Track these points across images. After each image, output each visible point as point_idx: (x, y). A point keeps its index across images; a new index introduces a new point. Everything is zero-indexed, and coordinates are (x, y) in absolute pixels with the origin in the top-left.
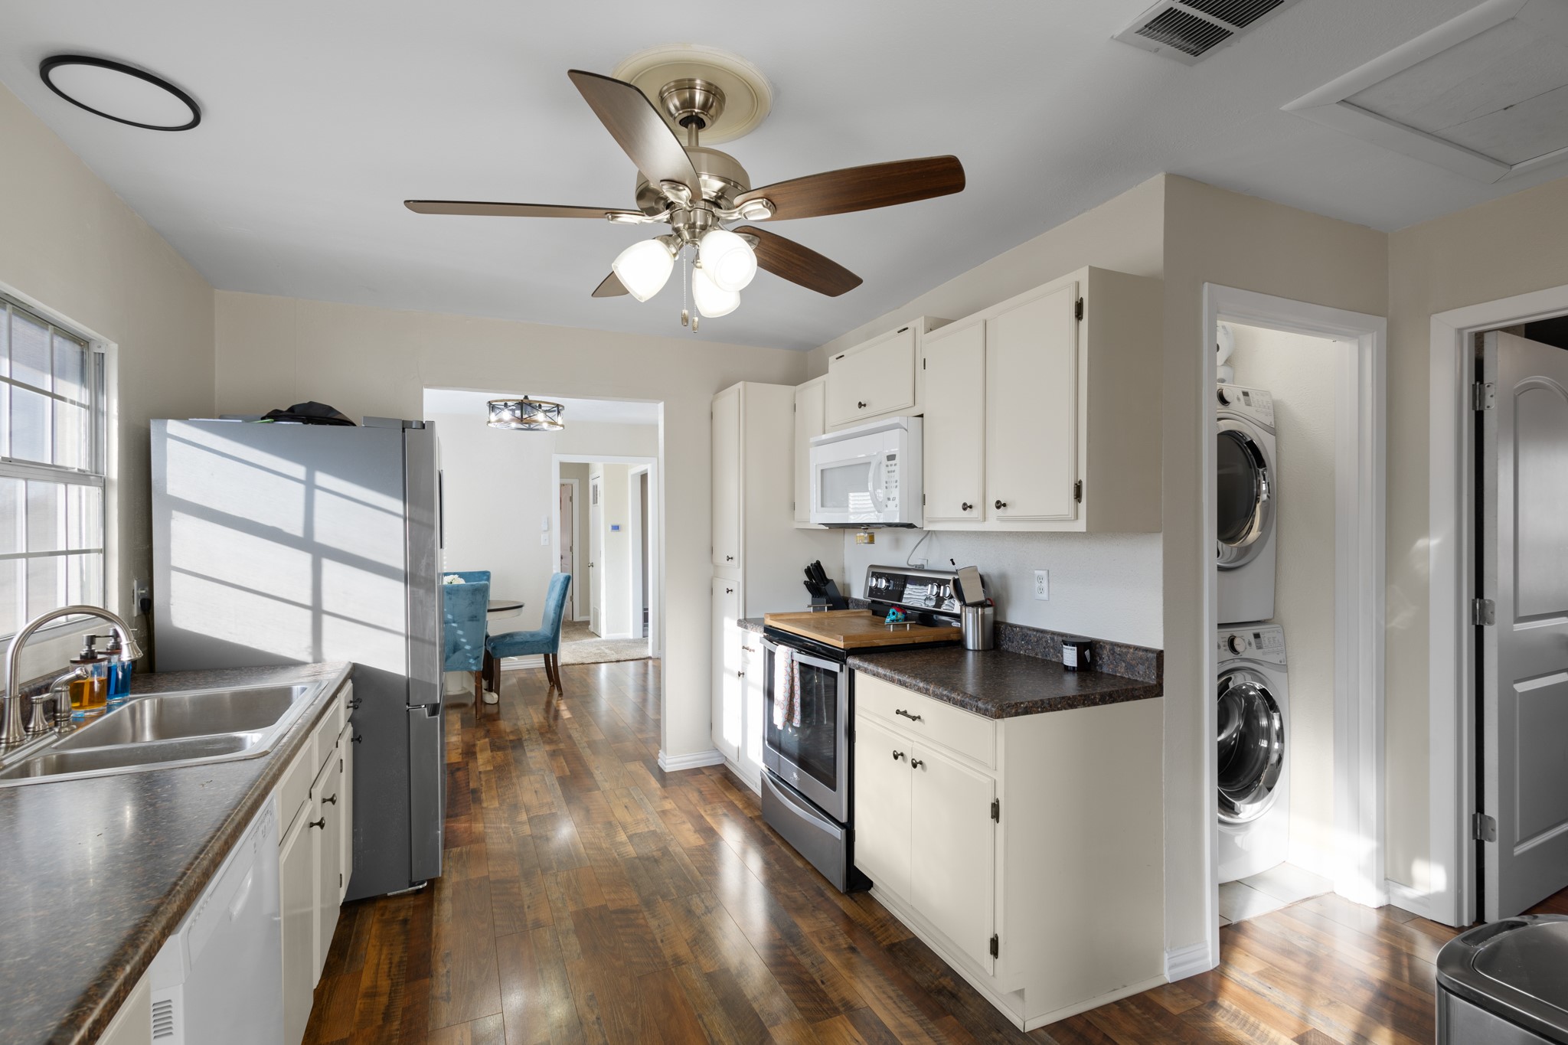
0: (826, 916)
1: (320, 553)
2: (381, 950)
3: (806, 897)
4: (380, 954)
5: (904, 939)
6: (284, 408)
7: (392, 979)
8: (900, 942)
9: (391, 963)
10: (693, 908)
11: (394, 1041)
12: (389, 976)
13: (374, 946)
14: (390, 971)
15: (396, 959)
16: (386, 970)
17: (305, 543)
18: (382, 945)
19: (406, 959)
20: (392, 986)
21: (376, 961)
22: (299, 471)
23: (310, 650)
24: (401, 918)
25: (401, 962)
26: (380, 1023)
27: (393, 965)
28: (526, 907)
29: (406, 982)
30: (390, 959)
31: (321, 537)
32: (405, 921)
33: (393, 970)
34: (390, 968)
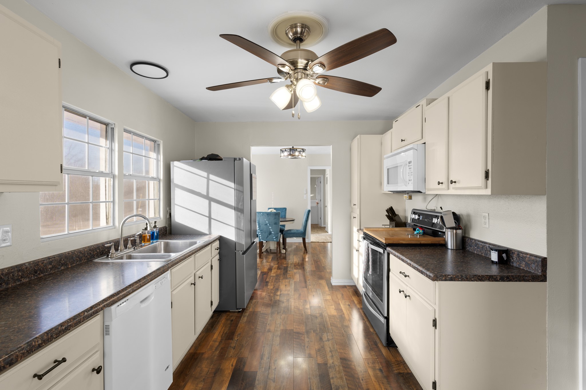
0: (374, 353)
1: (211, 200)
2: (222, 328)
3: (369, 344)
4: (222, 329)
5: (406, 372)
6: (206, 156)
7: (222, 338)
8: (403, 373)
9: (223, 333)
10: (323, 338)
11: (215, 357)
12: (222, 336)
13: (221, 326)
14: (222, 335)
15: (225, 332)
16: (222, 334)
17: (207, 197)
18: (223, 326)
19: (228, 332)
20: (221, 340)
21: (220, 331)
22: (205, 174)
23: (208, 230)
24: (231, 319)
25: (226, 333)
26: (214, 350)
27: (224, 333)
28: (268, 324)
29: (225, 340)
30: (224, 331)
31: (211, 195)
32: (232, 320)
33: (223, 335)
34: (223, 334)
